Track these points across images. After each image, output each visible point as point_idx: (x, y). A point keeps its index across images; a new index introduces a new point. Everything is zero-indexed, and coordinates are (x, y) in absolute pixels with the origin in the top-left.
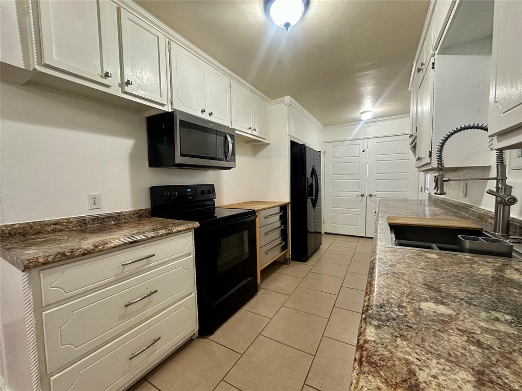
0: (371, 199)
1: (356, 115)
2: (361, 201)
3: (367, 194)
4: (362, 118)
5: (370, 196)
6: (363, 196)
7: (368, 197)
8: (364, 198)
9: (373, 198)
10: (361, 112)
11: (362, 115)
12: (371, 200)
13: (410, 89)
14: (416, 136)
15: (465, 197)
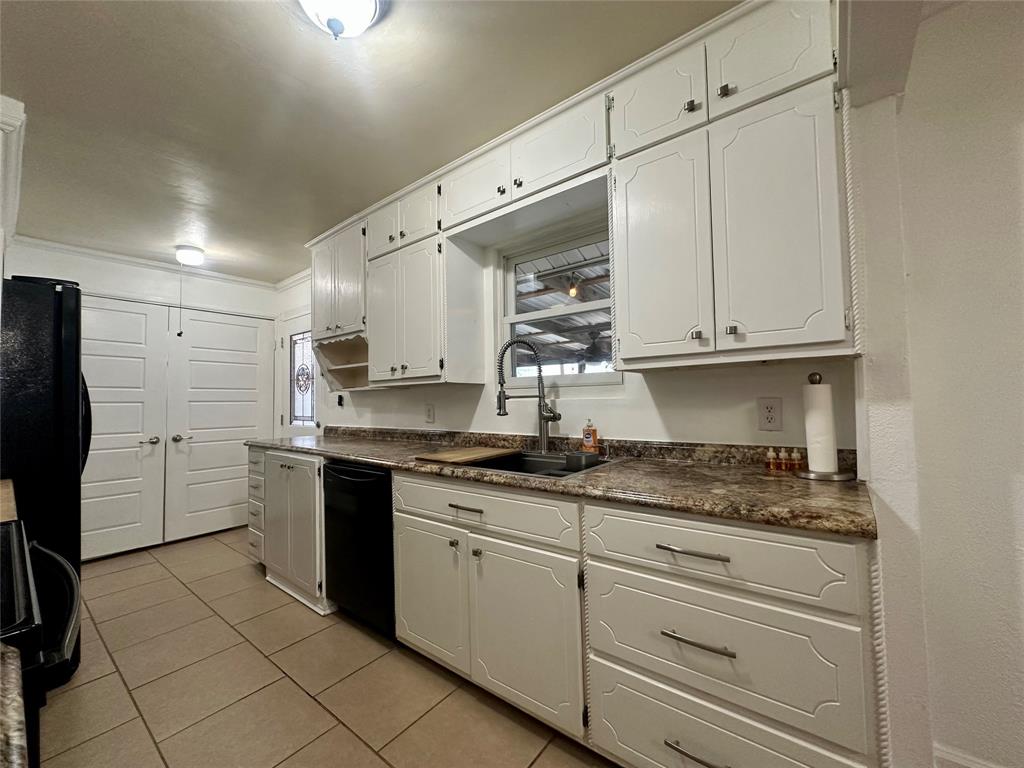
0: (177, 447)
2: (151, 454)
3: (165, 438)
4: (179, 260)
5: (176, 440)
6: (154, 443)
7: (170, 443)
8: (160, 447)
9: (181, 444)
10: (178, 243)
11: (181, 252)
13: (307, 246)
14: (362, 331)
15: (433, 422)
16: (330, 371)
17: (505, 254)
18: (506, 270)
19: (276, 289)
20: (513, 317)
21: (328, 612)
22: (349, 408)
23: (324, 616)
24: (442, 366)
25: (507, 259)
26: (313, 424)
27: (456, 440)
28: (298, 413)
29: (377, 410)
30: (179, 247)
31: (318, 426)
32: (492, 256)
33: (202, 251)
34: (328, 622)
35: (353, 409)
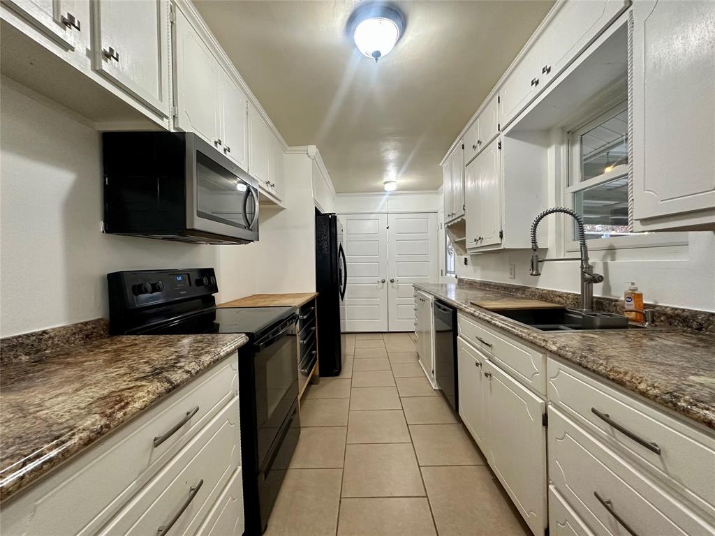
0: (392, 285)
1: (380, 183)
2: (383, 287)
3: (388, 280)
4: (386, 189)
5: (392, 281)
6: (383, 282)
7: (389, 282)
8: (386, 284)
9: (394, 284)
10: (385, 181)
11: (386, 185)
12: (393, 287)
13: (441, 165)
14: (463, 215)
15: (514, 278)
16: (456, 242)
17: (568, 130)
18: (570, 143)
19: (437, 193)
20: (578, 185)
21: (437, 388)
22: (470, 267)
23: (434, 390)
24: (501, 236)
25: (571, 133)
26: (454, 276)
27: (526, 293)
28: (449, 269)
29: (483, 268)
30: (385, 183)
31: (456, 277)
32: (556, 136)
33: (395, 182)
34: (435, 394)
35: (472, 267)
